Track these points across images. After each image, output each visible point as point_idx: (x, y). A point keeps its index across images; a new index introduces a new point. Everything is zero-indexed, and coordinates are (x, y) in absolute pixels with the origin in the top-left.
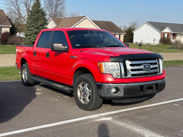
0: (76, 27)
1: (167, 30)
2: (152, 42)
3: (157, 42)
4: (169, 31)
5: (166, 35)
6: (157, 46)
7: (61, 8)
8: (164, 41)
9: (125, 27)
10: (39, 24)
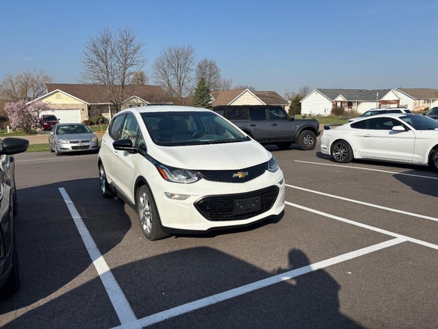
0: (232, 104)
1: (340, 98)
2: (323, 113)
3: (329, 113)
4: (342, 100)
5: (339, 104)
6: (328, 117)
7: (215, 78)
8: (337, 111)
9: (293, 93)
10: (205, 101)
